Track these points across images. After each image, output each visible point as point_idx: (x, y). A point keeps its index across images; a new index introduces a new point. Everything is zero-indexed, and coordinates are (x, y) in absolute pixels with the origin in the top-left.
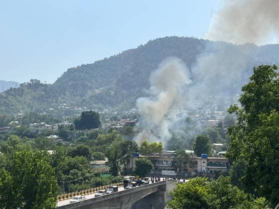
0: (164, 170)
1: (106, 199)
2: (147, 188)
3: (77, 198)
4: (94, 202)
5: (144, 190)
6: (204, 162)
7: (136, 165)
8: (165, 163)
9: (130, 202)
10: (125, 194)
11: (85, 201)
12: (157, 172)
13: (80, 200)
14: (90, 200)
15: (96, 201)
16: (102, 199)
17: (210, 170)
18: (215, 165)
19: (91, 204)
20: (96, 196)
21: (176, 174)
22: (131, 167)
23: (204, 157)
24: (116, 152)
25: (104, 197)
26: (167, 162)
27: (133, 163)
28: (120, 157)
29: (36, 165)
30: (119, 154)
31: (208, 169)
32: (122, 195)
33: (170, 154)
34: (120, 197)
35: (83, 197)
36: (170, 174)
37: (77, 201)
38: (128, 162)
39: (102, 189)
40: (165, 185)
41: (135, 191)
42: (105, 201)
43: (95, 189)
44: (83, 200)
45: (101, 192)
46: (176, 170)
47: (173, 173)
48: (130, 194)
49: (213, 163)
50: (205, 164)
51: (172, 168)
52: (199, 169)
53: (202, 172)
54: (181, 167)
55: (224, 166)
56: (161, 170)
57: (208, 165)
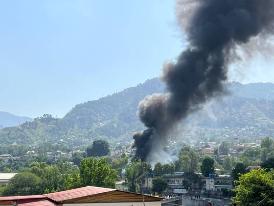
0: (176, 188)
6: (211, 182)
7: (153, 183)
8: (176, 182)
12: (170, 191)
17: (218, 188)
18: (221, 184)
21: (187, 192)
22: (146, 186)
23: (212, 177)
24: (135, 173)
26: (178, 181)
27: (148, 183)
28: (136, 178)
30: (137, 174)
31: (216, 187)
33: (181, 175)
36: (181, 192)
38: (144, 181)
40: (181, 200)
46: (187, 189)
47: (185, 192)
49: (220, 182)
50: (213, 183)
51: (184, 187)
52: (208, 188)
53: (209, 191)
54: (191, 186)
55: (230, 185)
56: (173, 189)
57: (216, 184)
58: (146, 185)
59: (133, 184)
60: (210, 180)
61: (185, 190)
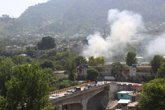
0: (106, 76)
1: (72, 96)
2: (97, 88)
3: (54, 96)
4: (65, 98)
5: (95, 90)
6: (134, 70)
8: (106, 71)
9: (87, 98)
10: (84, 92)
11: (59, 98)
13: (56, 97)
14: (63, 97)
15: (66, 98)
16: (70, 97)
17: (138, 75)
18: (142, 71)
19: (63, 100)
20: (65, 94)
21: (114, 79)
23: (134, 66)
26: (108, 70)
30: (74, 66)
31: (137, 74)
32: (82, 93)
33: (110, 65)
34: (80, 95)
35: (58, 95)
36: (110, 79)
37: (54, 98)
38: (81, 71)
39: (69, 89)
40: (109, 86)
41: (90, 91)
45: (69, 92)
47: (113, 78)
48: (87, 93)
50: (135, 71)
51: (112, 74)
52: (131, 74)
53: (132, 77)
54: (118, 74)
55: (148, 72)
56: (104, 76)
57: (137, 72)
58: (82, 74)
59: (71, 73)
60: (133, 69)
61: (113, 77)
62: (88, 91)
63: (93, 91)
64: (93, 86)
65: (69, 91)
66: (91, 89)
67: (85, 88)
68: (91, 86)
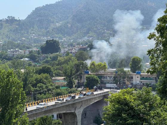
0: (108, 83)
1: (63, 105)
2: (94, 97)
3: (42, 105)
4: (54, 107)
5: (93, 99)
6: (138, 77)
7: (87, 80)
8: (108, 78)
9: (82, 107)
11: (47, 107)
12: (103, 85)
13: (44, 106)
14: (52, 105)
15: (56, 107)
16: (61, 105)
17: (143, 83)
18: (146, 79)
19: (52, 109)
20: (56, 103)
22: (83, 81)
23: (138, 73)
24: (71, 70)
25: (62, 103)
26: (110, 77)
27: (84, 79)
28: (74, 74)
29: (9, 80)
30: (73, 72)
31: (141, 82)
32: (75, 102)
33: (113, 71)
34: (74, 104)
35: (46, 104)
36: (112, 86)
37: (42, 107)
38: (81, 77)
39: (61, 98)
40: (108, 95)
41: (85, 99)
42: (63, 106)
43: (55, 98)
44: (46, 106)
46: (117, 84)
48: (82, 101)
49: (145, 77)
50: (139, 79)
51: (114, 82)
52: (134, 82)
53: (136, 85)
54: (121, 81)
55: (153, 80)
56: (105, 83)
57: (141, 79)
61: (115, 84)
62: (83, 100)
63: (90, 99)
64: (90, 94)
65: (60, 99)
66: (86, 98)
67: (80, 96)
68: (87, 94)
